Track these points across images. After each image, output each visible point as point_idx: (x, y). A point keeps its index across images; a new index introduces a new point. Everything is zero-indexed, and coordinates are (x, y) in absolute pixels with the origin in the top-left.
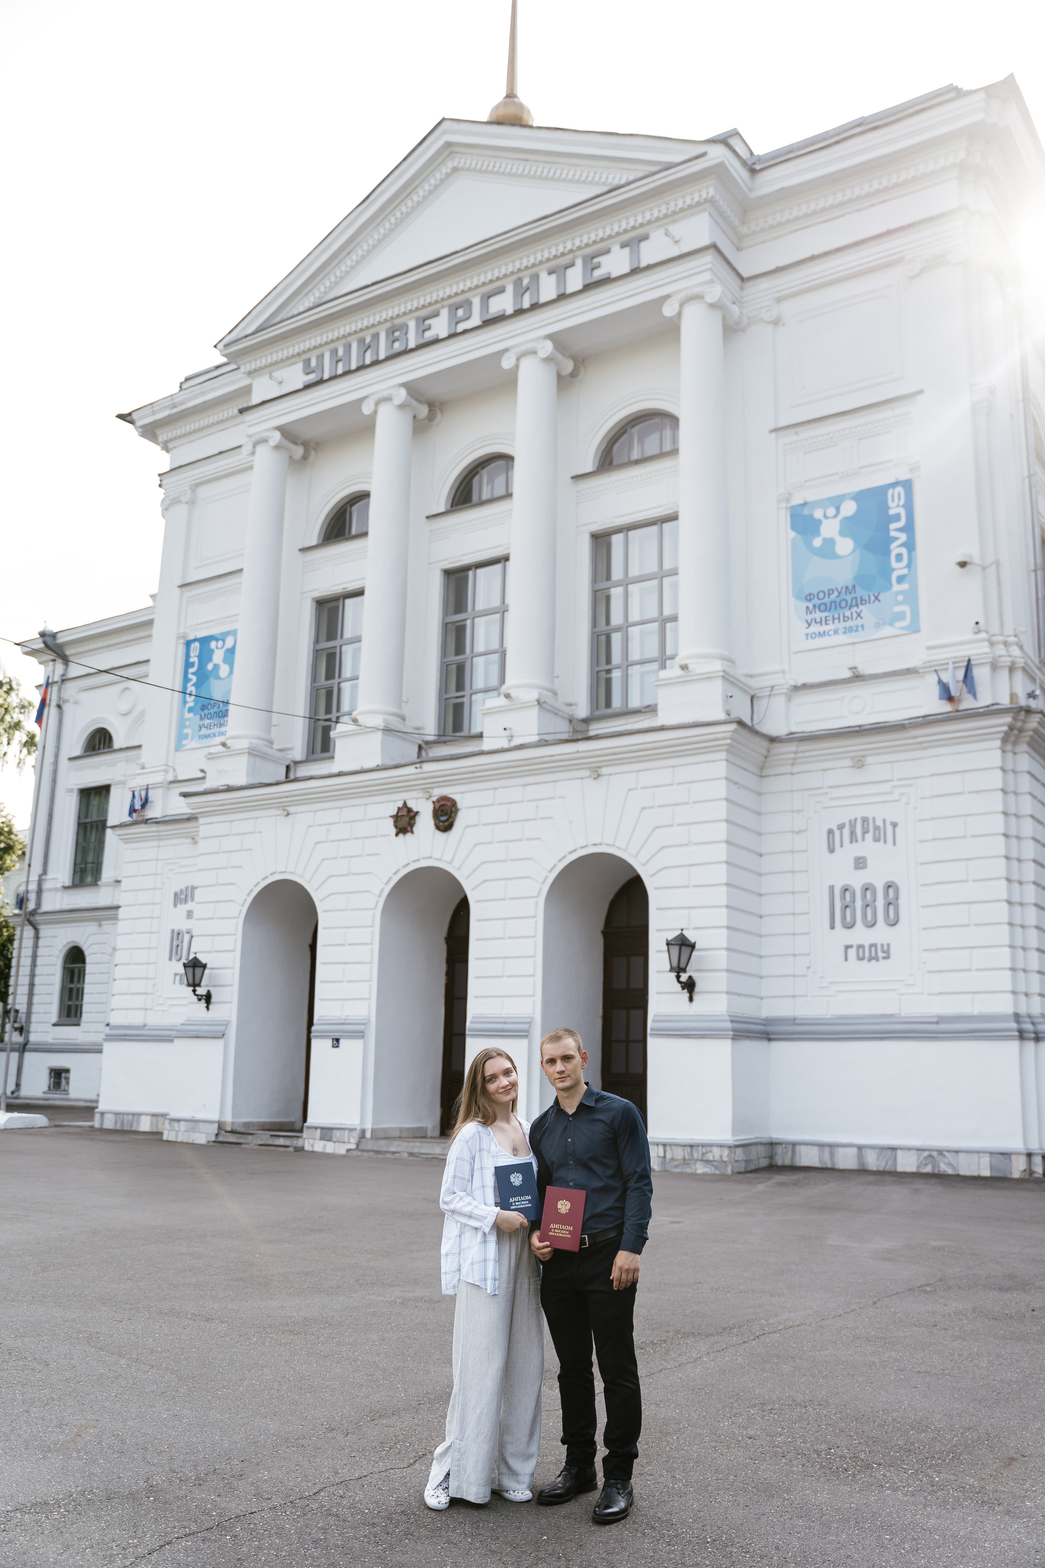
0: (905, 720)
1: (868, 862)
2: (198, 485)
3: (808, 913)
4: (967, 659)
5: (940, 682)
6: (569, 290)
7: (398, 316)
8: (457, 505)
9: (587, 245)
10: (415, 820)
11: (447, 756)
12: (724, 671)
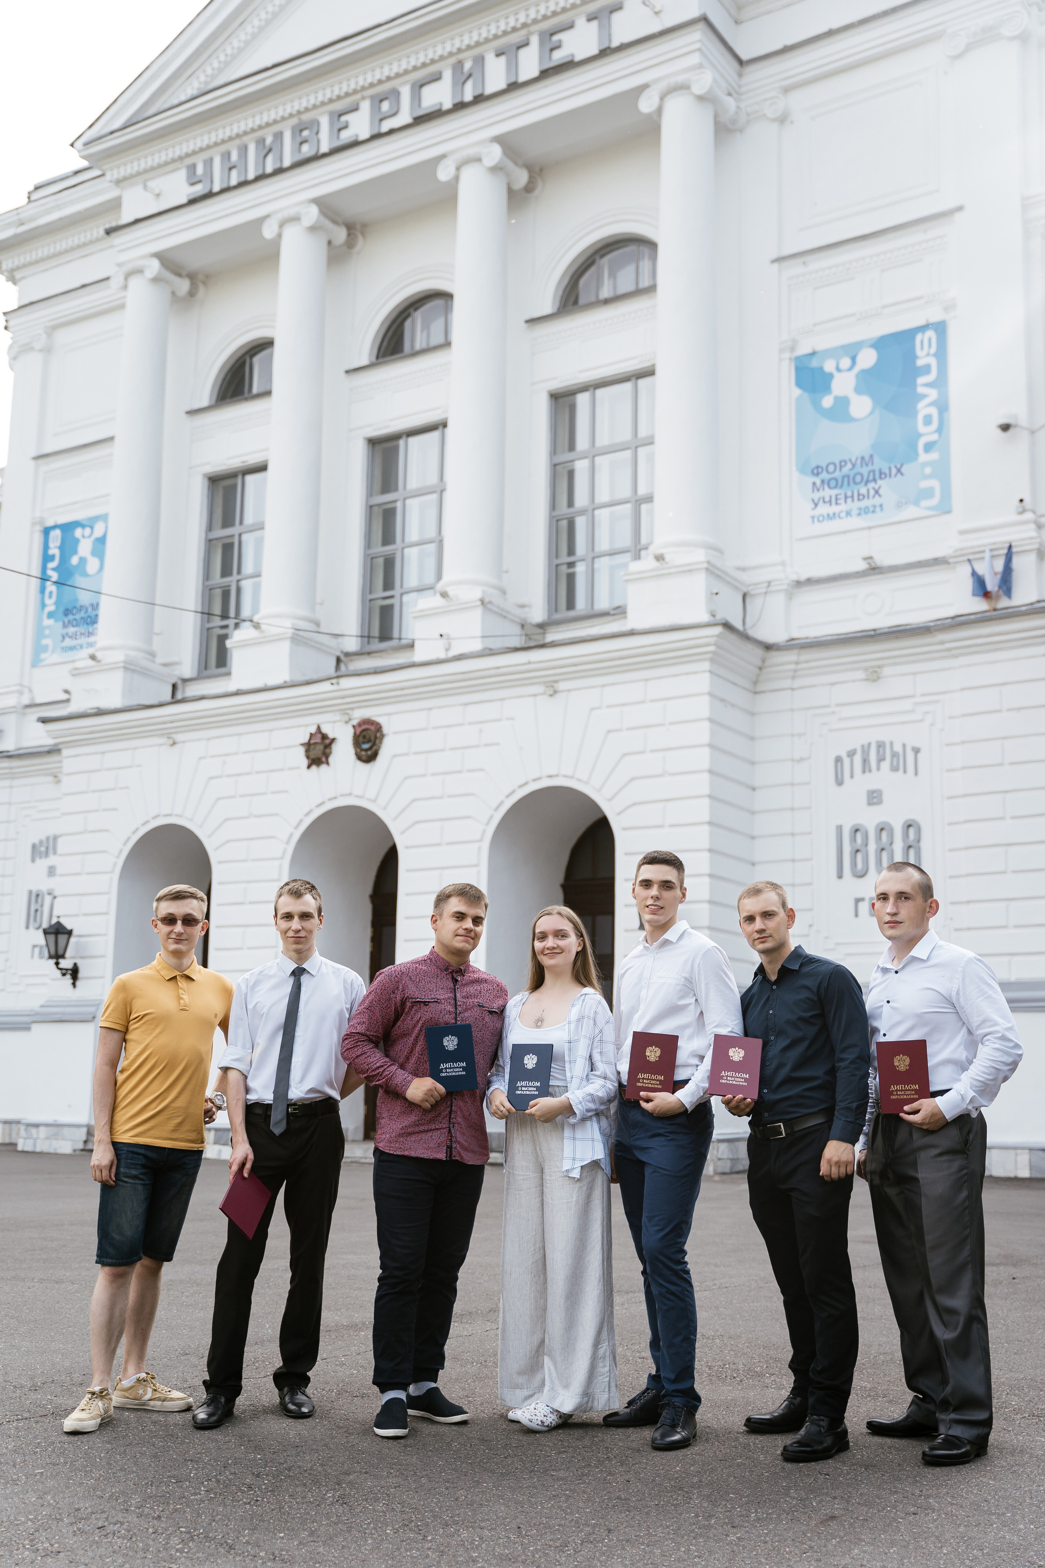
0: (931, 621)
1: (885, 797)
2: (55, 328)
3: (810, 859)
4: (1007, 545)
5: (974, 574)
6: (522, 78)
7: (307, 110)
8: (384, 356)
9: (545, 18)
10: (331, 748)
11: (369, 669)
12: (708, 562)
